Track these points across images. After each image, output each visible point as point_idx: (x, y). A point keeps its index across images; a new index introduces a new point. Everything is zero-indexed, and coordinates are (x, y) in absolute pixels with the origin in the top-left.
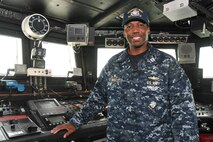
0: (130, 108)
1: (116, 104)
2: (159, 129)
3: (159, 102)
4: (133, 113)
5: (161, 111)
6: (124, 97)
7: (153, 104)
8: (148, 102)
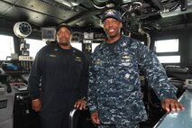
0: (111, 81)
1: (100, 80)
2: (134, 94)
3: (132, 74)
4: (113, 84)
5: (134, 80)
6: (106, 74)
7: (127, 76)
8: (124, 75)
